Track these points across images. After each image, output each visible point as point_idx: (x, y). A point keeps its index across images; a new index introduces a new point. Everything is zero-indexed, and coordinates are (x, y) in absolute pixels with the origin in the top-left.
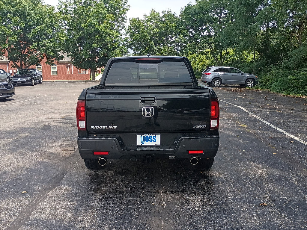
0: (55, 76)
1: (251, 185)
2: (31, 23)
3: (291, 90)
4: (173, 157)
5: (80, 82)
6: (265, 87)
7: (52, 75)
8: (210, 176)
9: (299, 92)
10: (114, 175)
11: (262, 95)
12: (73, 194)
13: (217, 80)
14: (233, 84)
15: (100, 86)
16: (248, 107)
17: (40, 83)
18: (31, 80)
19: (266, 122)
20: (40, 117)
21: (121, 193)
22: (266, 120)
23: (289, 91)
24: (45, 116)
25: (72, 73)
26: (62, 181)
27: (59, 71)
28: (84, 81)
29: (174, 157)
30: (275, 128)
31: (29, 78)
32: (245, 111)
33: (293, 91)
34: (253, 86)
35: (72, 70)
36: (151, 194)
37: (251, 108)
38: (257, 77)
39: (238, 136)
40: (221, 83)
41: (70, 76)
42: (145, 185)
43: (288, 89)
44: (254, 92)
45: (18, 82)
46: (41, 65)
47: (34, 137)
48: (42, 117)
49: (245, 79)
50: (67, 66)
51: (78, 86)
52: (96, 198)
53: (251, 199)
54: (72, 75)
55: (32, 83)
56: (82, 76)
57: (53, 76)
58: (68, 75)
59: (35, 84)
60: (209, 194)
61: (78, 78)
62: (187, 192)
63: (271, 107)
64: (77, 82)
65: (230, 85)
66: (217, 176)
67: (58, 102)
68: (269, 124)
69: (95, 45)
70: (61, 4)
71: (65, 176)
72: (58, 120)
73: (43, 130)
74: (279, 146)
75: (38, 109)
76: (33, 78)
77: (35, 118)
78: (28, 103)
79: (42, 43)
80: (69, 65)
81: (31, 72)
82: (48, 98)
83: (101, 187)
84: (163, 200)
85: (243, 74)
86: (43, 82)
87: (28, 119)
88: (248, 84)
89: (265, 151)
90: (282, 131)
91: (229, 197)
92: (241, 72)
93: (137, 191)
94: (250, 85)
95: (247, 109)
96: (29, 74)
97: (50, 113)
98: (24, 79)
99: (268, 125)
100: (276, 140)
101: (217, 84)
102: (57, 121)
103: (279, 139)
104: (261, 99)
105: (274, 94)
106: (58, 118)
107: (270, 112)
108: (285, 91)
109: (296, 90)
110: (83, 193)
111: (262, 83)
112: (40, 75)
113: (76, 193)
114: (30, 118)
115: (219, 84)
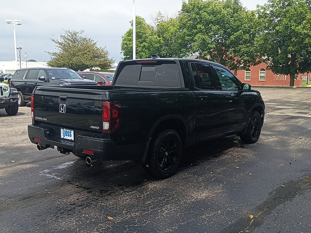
0: (262, 81)
2: (229, 30)
7: (259, 80)
27: (267, 77)
46: (250, 71)
57: (261, 81)
70: (259, 8)
79: (238, 49)
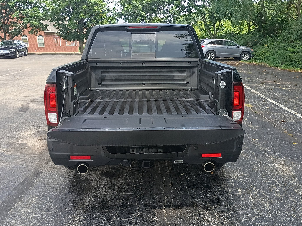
0: (42, 48)
1: (281, 194)
3: (290, 64)
4: (179, 162)
5: (68, 54)
6: (261, 60)
7: (38, 47)
8: (225, 179)
9: (298, 66)
10: (100, 178)
11: (259, 69)
12: (44, 212)
13: (211, 54)
14: (227, 57)
15: (82, 61)
16: (249, 83)
17: (25, 55)
18: (15, 52)
19: (272, 101)
20: (18, 95)
21: (110, 208)
22: (272, 99)
23: (288, 65)
24: (25, 93)
25: (60, 45)
26: (32, 188)
27: (46, 43)
28: (71, 54)
29: (181, 162)
30: (285, 108)
31: (12, 50)
32: (246, 87)
33: (291, 65)
34: (248, 59)
35: (59, 42)
36: (150, 211)
37: (252, 83)
38: (253, 50)
39: (246, 119)
40: (215, 57)
41: (58, 48)
42: (142, 194)
43: (286, 62)
44: (250, 66)
45: (2, 54)
46: (27, 37)
47: (7, 121)
48: (20, 95)
49: (240, 52)
50: (55, 38)
51: (66, 58)
52: (75, 219)
53: (286, 219)
54: (60, 47)
55: (16, 55)
56: (70, 48)
57: (40, 48)
58: (56, 47)
59: (20, 57)
60: (228, 210)
61: (66, 51)
62: (197, 206)
63: (272, 83)
64: (65, 54)
65: (224, 58)
66: (233, 179)
67: (41, 76)
68: (275, 103)
69: (82, 15)
71: (36, 179)
72: (39, 98)
73: (19, 111)
74: (297, 132)
75: (18, 85)
76: (17, 50)
77: (12, 96)
78: (9, 77)
80: (56, 36)
81: (15, 44)
82: (32, 72)
83: (83, 199)
84: (166, 221)
85: (238, 46)
86: (28, 54)
87: (4, 97)
88: (243, 57)
89: (282, 141)
90: (293, 112)
91: (256, 215)
92: (236, 45)
93: (132, 206)
94: (245, 59)
95: (247, 85)
96: (13, 45)
97: (31, 89)
98: (8, 51)
99: (275, 105)
100: (291, 124)
101: (211, 57)
102: (37, 100)
103: (293, 123)
104: (259, 73)
105: (272, 68)
106: (39, 96)
107: (274, 89)
108: (283, 65)
109: (295, 63)
110: (58, 209)
111: (258, 56)
112: (24, 47)
113: (48, 210)
114: (7, 97)
115: (213, 57)
